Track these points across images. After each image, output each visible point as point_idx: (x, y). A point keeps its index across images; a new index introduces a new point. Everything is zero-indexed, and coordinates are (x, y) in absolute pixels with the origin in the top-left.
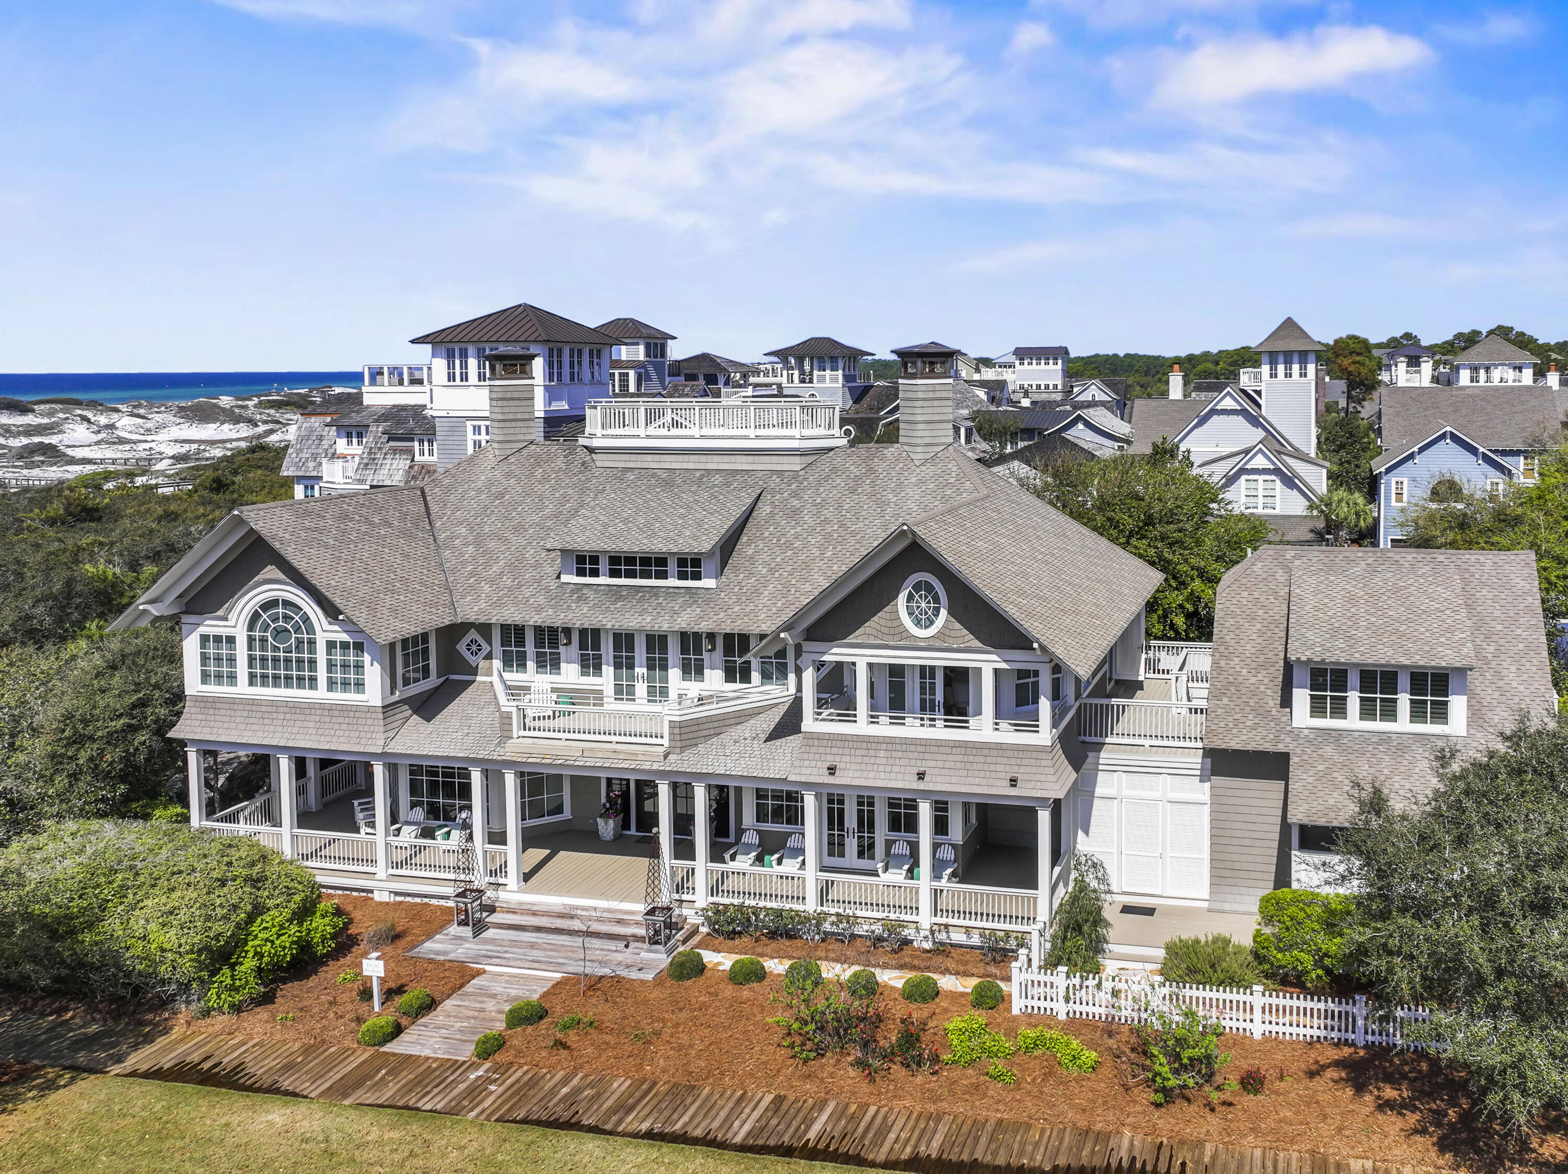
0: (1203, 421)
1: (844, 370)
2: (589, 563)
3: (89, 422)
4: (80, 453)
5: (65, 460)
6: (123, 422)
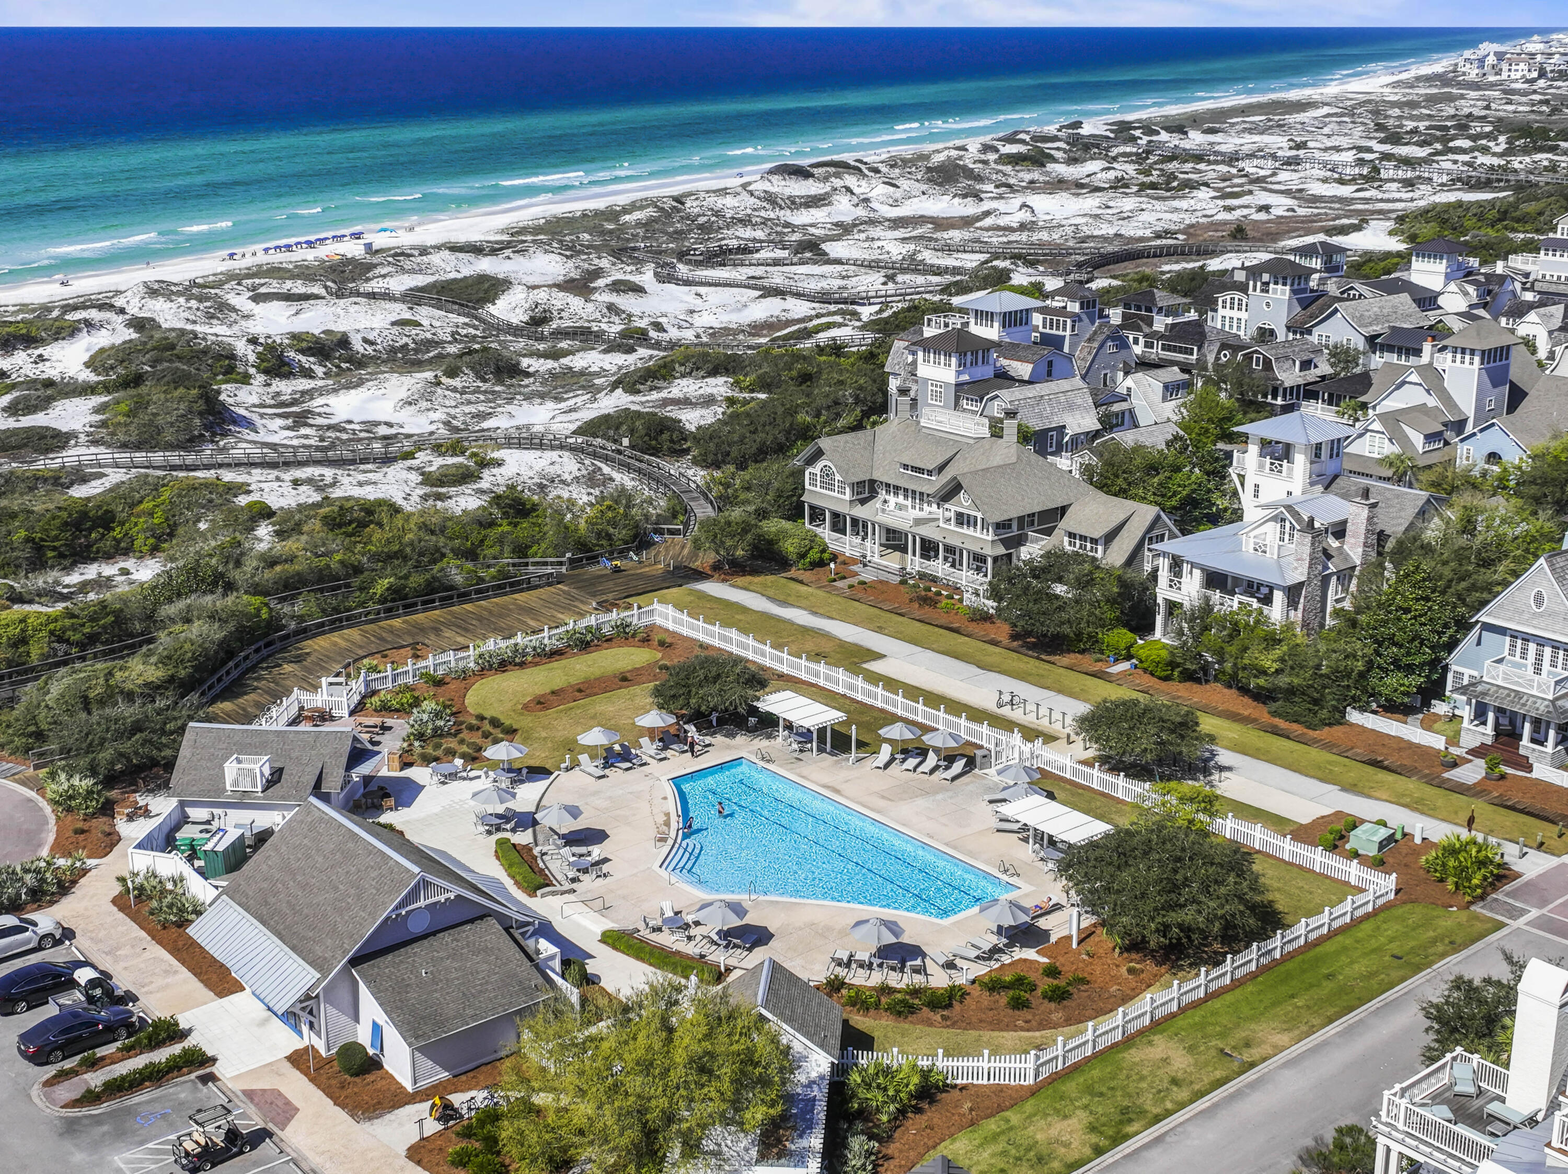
0: (1399, 387)
1: (1292, 284)
2: (906, 467)
3: (852, 193)
4: (834, 249)
5: (823, 258)
6: (878, 190)
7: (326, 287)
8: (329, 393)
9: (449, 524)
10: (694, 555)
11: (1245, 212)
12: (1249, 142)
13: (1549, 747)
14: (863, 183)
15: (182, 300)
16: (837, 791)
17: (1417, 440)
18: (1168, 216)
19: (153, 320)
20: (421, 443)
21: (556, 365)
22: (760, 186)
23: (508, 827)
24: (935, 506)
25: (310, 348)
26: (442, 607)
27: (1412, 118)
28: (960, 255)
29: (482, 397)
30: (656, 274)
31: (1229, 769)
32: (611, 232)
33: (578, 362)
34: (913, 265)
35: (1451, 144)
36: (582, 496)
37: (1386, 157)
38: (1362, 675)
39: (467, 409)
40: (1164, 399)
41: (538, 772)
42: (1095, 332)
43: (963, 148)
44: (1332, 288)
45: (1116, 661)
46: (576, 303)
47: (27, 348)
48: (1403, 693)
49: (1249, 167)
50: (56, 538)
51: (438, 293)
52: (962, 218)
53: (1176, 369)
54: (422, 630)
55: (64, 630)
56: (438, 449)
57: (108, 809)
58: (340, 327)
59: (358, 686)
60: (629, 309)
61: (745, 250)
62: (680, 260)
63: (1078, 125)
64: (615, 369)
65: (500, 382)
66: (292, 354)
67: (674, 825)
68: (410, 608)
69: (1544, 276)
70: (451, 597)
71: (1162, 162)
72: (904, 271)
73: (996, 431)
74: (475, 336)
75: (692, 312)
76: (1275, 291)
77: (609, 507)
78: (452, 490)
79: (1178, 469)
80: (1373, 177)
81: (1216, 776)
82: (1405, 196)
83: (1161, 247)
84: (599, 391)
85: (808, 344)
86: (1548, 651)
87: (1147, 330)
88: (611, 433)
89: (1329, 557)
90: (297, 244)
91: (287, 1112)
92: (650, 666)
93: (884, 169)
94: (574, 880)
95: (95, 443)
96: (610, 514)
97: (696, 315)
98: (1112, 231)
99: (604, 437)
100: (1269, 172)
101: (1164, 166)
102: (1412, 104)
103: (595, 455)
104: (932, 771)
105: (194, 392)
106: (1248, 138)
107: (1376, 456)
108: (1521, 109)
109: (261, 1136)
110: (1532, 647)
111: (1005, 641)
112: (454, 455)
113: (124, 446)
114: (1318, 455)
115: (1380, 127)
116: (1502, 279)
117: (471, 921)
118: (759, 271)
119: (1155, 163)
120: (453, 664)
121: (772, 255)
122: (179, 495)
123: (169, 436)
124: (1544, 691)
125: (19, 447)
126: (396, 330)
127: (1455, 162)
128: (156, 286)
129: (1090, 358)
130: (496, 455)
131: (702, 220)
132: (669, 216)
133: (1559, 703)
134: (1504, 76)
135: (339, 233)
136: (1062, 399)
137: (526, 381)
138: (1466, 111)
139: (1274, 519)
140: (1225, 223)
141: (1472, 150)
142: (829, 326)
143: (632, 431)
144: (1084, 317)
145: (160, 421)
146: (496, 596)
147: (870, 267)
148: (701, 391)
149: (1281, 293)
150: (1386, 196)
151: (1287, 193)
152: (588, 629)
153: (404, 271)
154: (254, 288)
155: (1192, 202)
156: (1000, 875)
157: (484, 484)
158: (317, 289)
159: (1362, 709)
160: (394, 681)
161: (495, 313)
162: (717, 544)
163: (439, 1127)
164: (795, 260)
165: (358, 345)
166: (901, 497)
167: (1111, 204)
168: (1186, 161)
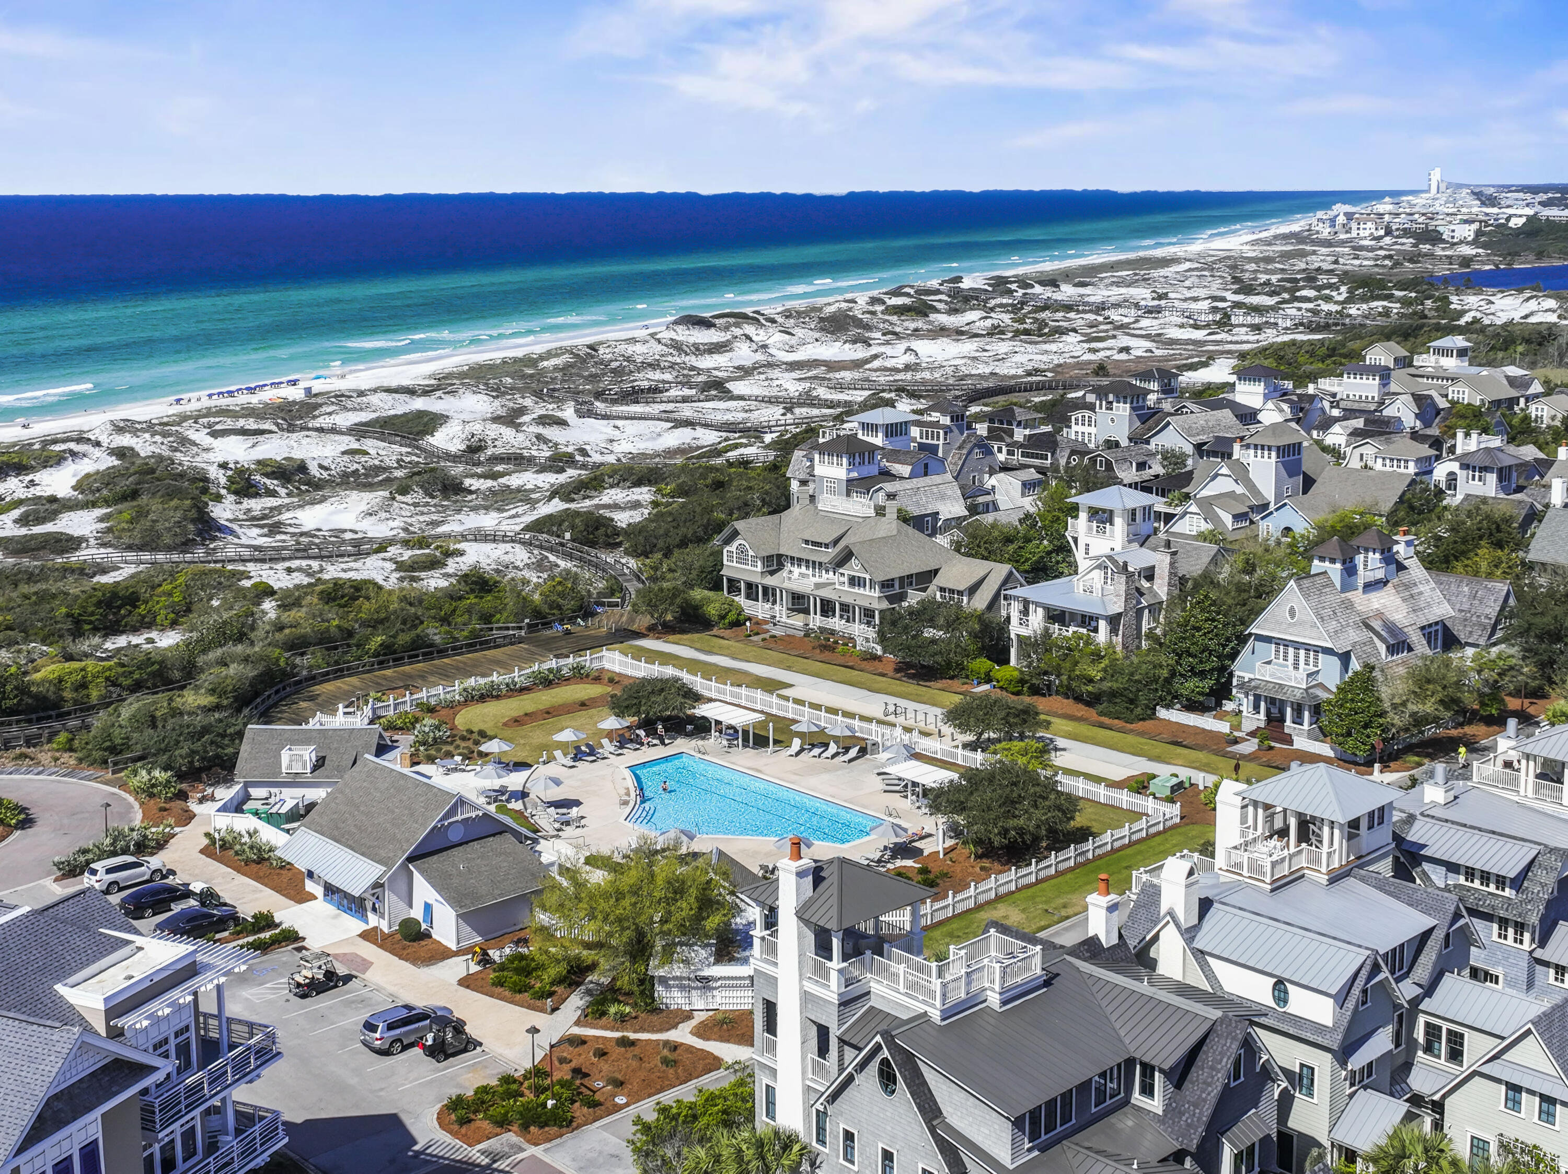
0: (1213, 478)
1: (1132, 403)
2: (807, 542)
3: (751, 340)
4: (738, 388)
5: (728, 395)
6: (775, 338)
7: (277, 425)
8: (295, 508)
9: (425, 597)
10: (631, 620)
11: (1108, 353)
12: (1115, 294)
13: (1306, 726)
14: (761, 332)
15: (147, 436)
16: (760, 771)
17: (1227, 519)
18: (1039, 357)
19: (132, 449)
20: (391, 542)
21: (495, 484)
22: (666, 335)
23: (504, 798)
24: (831, 573)
25: (273, 472)
26: (424, 661)
27: (1266, 272)
28: (851, 392)
29: (433, 509)
30: (576, 411)
31: (1064, 750)
32: (532, 376)
33: (515, 481)
34: (808, 400)
35: (1298, 294)
36: (534, 577)
37: (1237, 305)
38: (1168, 681)
39: (422, 518)
40: (1023, 495)
41: (521, 765)
42: (964, 441)
43: (853, 301)
44: (1167, 406)
45: (979, 683)
46: (508, 433)
47: (18, 475)
48: (1198, 693)
49: (1114, 315)
50: (92, 614)
51: (381, 427)
52: (852, 361)
53: (1032, 470)
54: (410, 677)
55: (118, 675)
56: (406, 543)
57: (183, 796)
58: (297, 455)
59: (368, 711)
60: (555, 439)
61: (654, 390)
62: (597, 398)
63: (959, 279)
64: (547, 486)
65: (446, 498)
66: (258, 477)
67: (633, 795)
68: (398, 661)
69: (1348, 396)
70: (431, 653)
71: (1035, 312)
72: (801, 405)
73: (880, 511)
74: (418, 463)
75: (612, 441)
76: (1118, 408)
77: (560, 583)
78: (423, 574)
79: (1028, 540)
80: (1225, 323)
81: (1053, 754)
82: (1252, 338)
83: (1031, 383)
84: (538, 501)
85: (719, 461)
86: (1302, 652)
87: (1008, 440)
88: (555, 529)
89: (1142, 594)
90: (238, 390)
91: (366, 965)
92: (602, 696)
93: (780, 319)
94: (558, 830)
95: (104, 545)
96: (560, 588)
97: (615, 444)
98: (988, 370)
99: (548, 533)
100: (1132, 320)
101: (1037, 316)
102: (1268, 260)
103: (541, 547)
104: (833, 757)
105: (188, 502)
106: (1116, 291)
107: (1194, 533)
108: (1366, 263)
109: (348, 978)
110: (1291, 650)
111: (891, 674)
112: (421, 548)
113: (130, 548)
114: (1134, 520)
115: (1236, 280)
116: (1312, 398)
117: (494, 835)
118: (670, 406)
119: (1029, 312)
120: (442, 697)
121: (680, 393)
122: (193, 579)
123: (167, 540)
124: (1299, 683)
125: (38, 549)
126: (346, 458)
127: (1299, 309)
128: (122, 424)
129: (960, 463)
130: (458, 546)
131: (614, 365)
132: (584, 361)
133: (1311, 691)
134: (1354, 234)
135: (277, 381)
136: (935, 490)
137: (469, 498)
138: (1316, 265)
139: (1098, 567)
140: (1090, 362)
141: (1316, 299)
142: (736, 446)
143: (573, 527)
144: (954, 428)
145: (159, 526)
146: (469, 652)
147: (770, 402)
148: (629, 498)
149: (1123, 410)
150: (1235, 338)
151: (1147, 337)
152: (550, 670)
153: (346, 409)
154: (210, 426)
155: (1061, 345)
156: (885, 818)
157: (450, 569)
158: (268, 425)
159: (1168, 706)
160: (395, 709)
161: (435, 443)
162: (652, 606)
163: (478, 968)
164: (702, 397)
165: (314, 471)
166: (804, 568)
167: (987, 347)
168: (1057, 311)
